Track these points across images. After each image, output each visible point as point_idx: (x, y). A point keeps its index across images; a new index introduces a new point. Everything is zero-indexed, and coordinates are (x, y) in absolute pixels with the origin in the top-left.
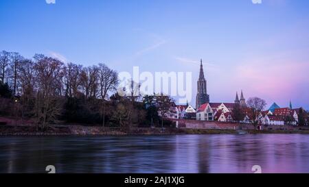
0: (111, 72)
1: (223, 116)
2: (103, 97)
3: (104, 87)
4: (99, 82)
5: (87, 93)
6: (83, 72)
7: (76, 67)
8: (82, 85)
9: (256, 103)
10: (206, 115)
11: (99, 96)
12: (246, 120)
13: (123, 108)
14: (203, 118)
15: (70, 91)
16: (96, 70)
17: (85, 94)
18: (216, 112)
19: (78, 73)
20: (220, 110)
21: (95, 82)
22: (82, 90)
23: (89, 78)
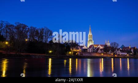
0: (50, 30)
1: (100, 50)
2: (46, 41)
3: (46, 37)
4: (44, 35)
5: (39, 40)
6: (37, 30)
7: (34, 28)
8: (36, 36)
9: (115, 45)
10: (92, 50)
11: (44, 41)
12: (110, 52)
13: (55, 46)
14: (90, 51)
15: (31, 39)
16: (43, 29)
17: (38, 40)
18: (96, 49)
19: (35, 31)
20: (98, 48)
21: (42, 35)
22: (37, 38)
23: (40, 33)
